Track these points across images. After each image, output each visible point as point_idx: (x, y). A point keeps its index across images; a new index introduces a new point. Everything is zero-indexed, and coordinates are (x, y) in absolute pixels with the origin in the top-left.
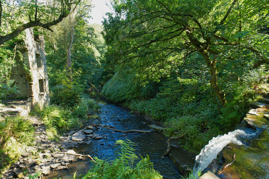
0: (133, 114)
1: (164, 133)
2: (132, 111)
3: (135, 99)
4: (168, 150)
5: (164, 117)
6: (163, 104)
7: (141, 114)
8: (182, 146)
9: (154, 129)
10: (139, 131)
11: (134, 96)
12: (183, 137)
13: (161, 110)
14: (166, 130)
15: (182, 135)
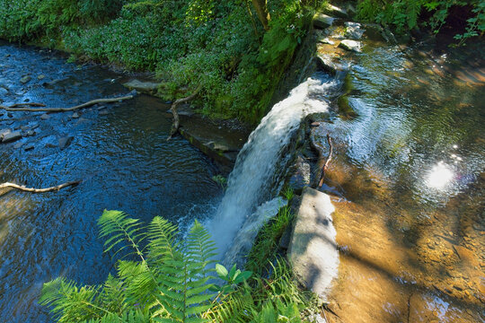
0: (77, 63)
1: (161, 93)
2: (72, 58)
3: (68, 23)
4: (176, 124)
5: (151, 61)
6: (143, 32)
7: (97, 61)
8: (198, 111)
9: (137, 89)
10: (106, 100)
11: (64, 17)
12: (197, 95)
13: (142, 46)
14: (163, 88)
15: (195, 92)
